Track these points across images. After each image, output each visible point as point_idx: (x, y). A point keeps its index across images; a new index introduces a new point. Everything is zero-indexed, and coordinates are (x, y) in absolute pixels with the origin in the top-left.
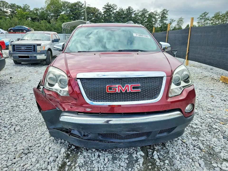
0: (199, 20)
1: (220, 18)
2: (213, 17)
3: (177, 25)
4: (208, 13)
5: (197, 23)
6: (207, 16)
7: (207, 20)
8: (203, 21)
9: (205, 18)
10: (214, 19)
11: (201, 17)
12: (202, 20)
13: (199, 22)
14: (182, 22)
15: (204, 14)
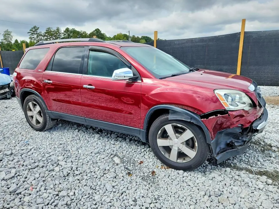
0: (31, 35)
1: (53, 34)
2: (46, 33)
3: (4, 40)
4: (38, 28)
5: (29, 38)
6: (38, 31)
7: (40, 35)
8: (35, 36)
9: (37, 33)
10: (47, 34)
11: (32, 32)
12: (33, 35)
13: (32, 38)
14: (11, 37)
15: (34, 28)
